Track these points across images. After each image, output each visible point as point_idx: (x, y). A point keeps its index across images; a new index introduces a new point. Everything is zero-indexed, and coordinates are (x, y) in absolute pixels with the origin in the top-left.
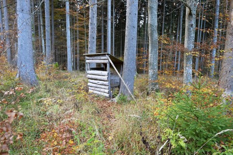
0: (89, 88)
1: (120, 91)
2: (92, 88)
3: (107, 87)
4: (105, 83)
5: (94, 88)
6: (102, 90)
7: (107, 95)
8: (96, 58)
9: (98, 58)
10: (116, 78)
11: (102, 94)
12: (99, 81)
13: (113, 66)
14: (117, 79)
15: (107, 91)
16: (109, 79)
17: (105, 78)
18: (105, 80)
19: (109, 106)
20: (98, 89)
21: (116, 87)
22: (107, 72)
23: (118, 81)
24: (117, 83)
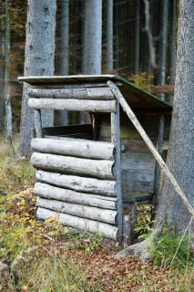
0: (40, 202)
1: (160, 217)
2: (51, 204)
3: (110, 203)
4: (101, 185)
5: (58, 205)
6: (89, 211)
7: (111, 232)
8: (67, 91)
9: (78, 91)
10: (141, 166)
11: (92, 225)
12: (77, 179)
13: (135, 122)
14: (143, 171)
15: (109, 215)
16: (118, 173)
17: (104, 167)
18: (103, 173)
19: (123, 273)
20: (75, 208)
21: (140, 200)
22: (111, 146)
23: (150, 179)
24: (145, 184)
